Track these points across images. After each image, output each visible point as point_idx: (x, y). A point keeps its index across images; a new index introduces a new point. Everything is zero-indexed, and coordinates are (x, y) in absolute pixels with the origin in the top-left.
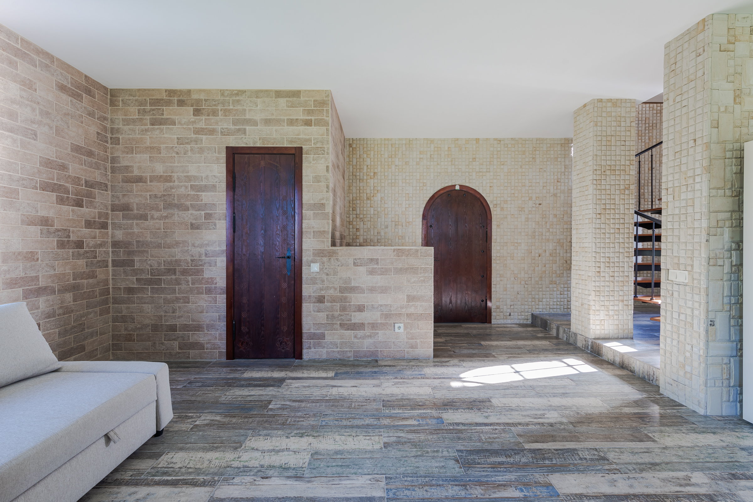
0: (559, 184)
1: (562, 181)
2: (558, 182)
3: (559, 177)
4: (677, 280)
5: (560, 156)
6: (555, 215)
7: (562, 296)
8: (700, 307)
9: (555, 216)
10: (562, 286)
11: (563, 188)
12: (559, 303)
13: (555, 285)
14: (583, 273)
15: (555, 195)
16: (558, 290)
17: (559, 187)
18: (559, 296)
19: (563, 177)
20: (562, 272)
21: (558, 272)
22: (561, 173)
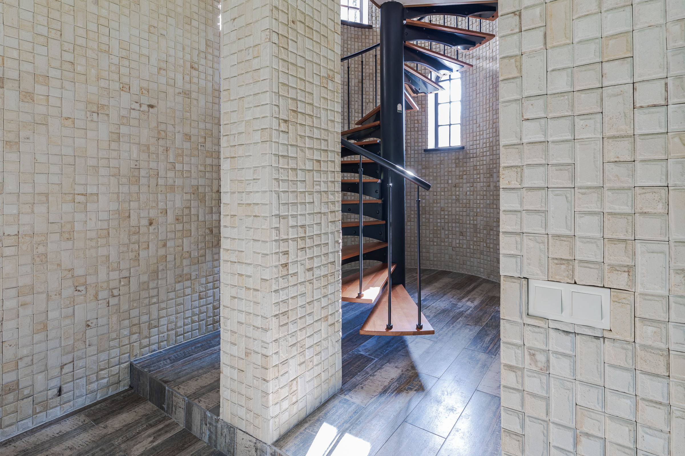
0: (195, 73)
1: (201, 68)
2: (192, 67)
3: (195, 59)
5: (196, 17)
6: (186, 135)
7: (203, 301)
9: (188, 137)
10: (203, 280)
11: (202, 83)
12: (196, 318)
13: (188, 283)
15: (186, 94)
16: (194, 291)
17: (195, 80)
18: (196, 303)
19: (203, 61)
20: (202, 252)
21: (194, 254)
22: (200, 52)
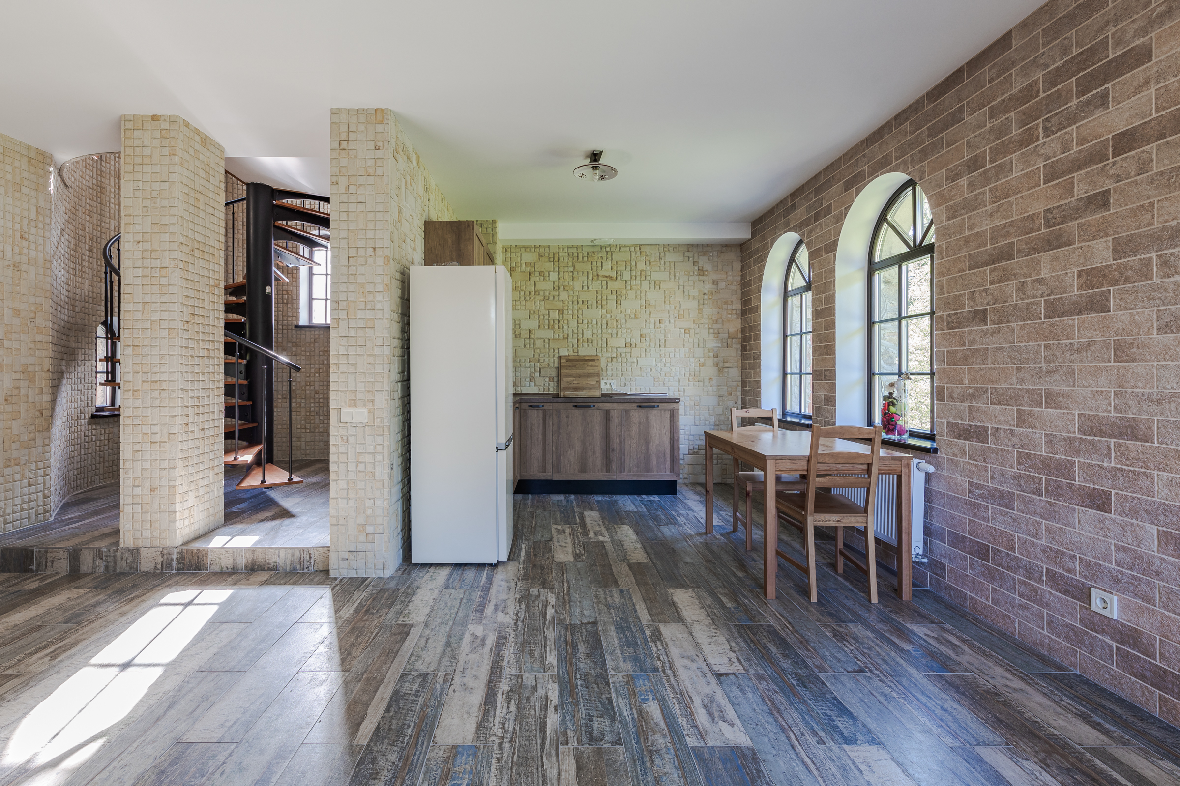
0: (25, 244)
1: (32, 238)
2: (22, 237)
3: (25, 228)
4: (353, 421)
5: (26, 183)
6: (15, 310)
7: (33, 489)
8: (383, 450)
9: (17, 312)
10: (33, 466)
11: (33, 254)
12: (25, 506)
13: (17, 468)
14: (156, 429)
15: (16, 266)
16: (23, 477)
17: (25, 251)
18: (26, 490)
19: (33, 231)
20: (32, 435)
21: (24, 437)
22: (30, 220)
